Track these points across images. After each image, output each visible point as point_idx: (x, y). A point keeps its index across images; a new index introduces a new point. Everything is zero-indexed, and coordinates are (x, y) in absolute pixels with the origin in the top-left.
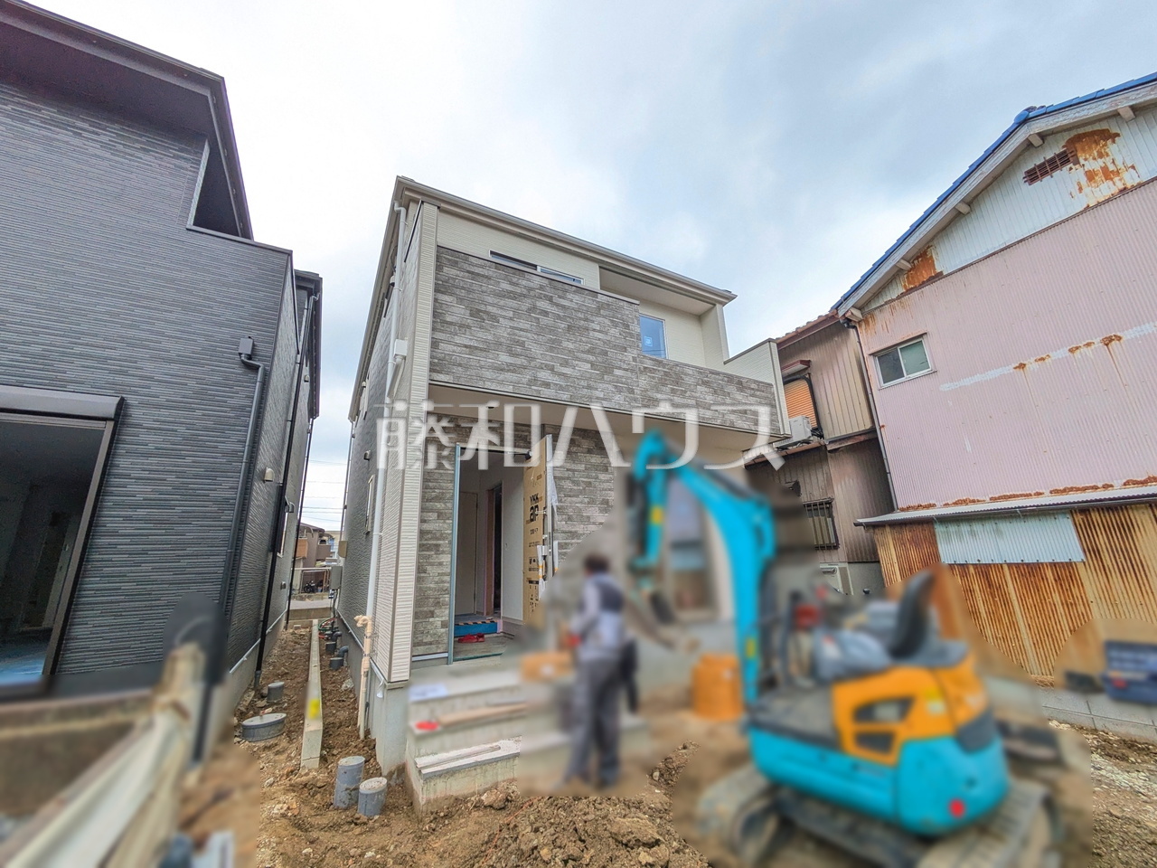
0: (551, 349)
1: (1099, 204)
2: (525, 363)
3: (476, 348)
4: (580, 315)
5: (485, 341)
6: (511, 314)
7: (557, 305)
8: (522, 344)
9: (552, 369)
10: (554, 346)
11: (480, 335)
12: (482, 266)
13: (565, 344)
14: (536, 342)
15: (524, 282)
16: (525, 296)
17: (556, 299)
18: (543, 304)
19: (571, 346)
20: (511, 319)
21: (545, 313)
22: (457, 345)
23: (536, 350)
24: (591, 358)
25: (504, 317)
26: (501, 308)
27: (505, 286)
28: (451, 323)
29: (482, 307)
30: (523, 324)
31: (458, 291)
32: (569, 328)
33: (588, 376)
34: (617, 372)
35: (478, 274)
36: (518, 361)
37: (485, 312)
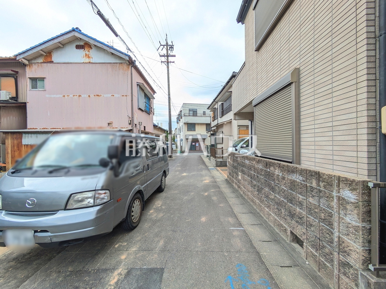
1: (86, 63)
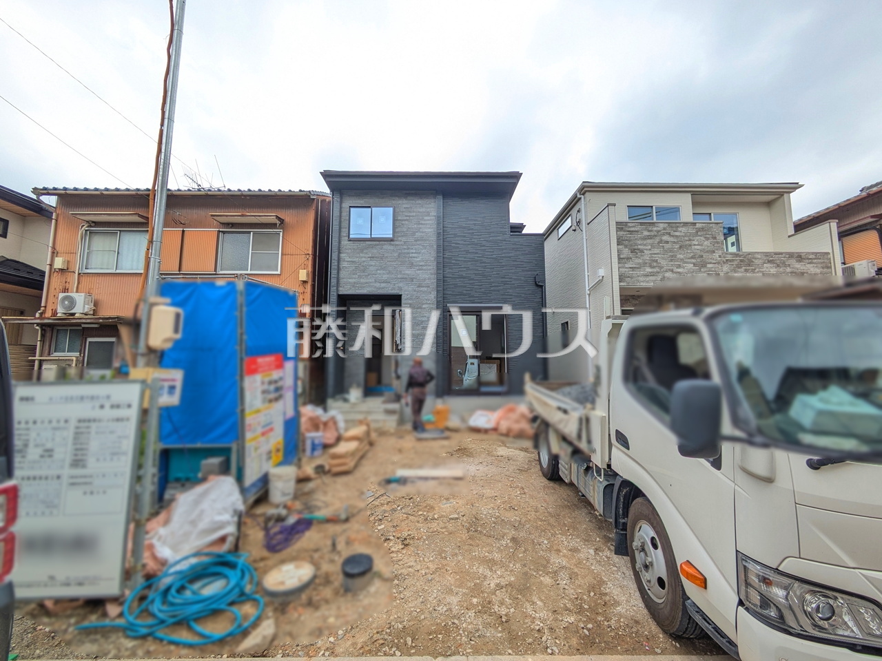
0: (671, 261)
2: (659, 270)
3: (635, 268)
4: (686, 238)
5: (639, 264)
6: (650, 247)
7: (673, 236)
8: (656, 261)
9: (672, 271)
10: (672, 259)
11: (636, 261)
12: (634, 227)
13: (679, 256)
14: (663, 258)
15: (655, 229)
16: (656, 236)
17: (672, 233)
18: (665, 238)
19: (682, 257)
20: (650, 250)
21: (667, 242)
22: (626, 268)
23: (663, 263)
24: (693, 261)
25: (647, 249)
26: (645, 245)
27: (646, 233)
28: (623, 258)
29: (636, 247)
30: (656, 251)
31: (624, 242)
32: (681, 247)
33: (692, 270)
34: (709, 266)
35: (633, 231)
36: (655, 270)
37: (638, 249)
